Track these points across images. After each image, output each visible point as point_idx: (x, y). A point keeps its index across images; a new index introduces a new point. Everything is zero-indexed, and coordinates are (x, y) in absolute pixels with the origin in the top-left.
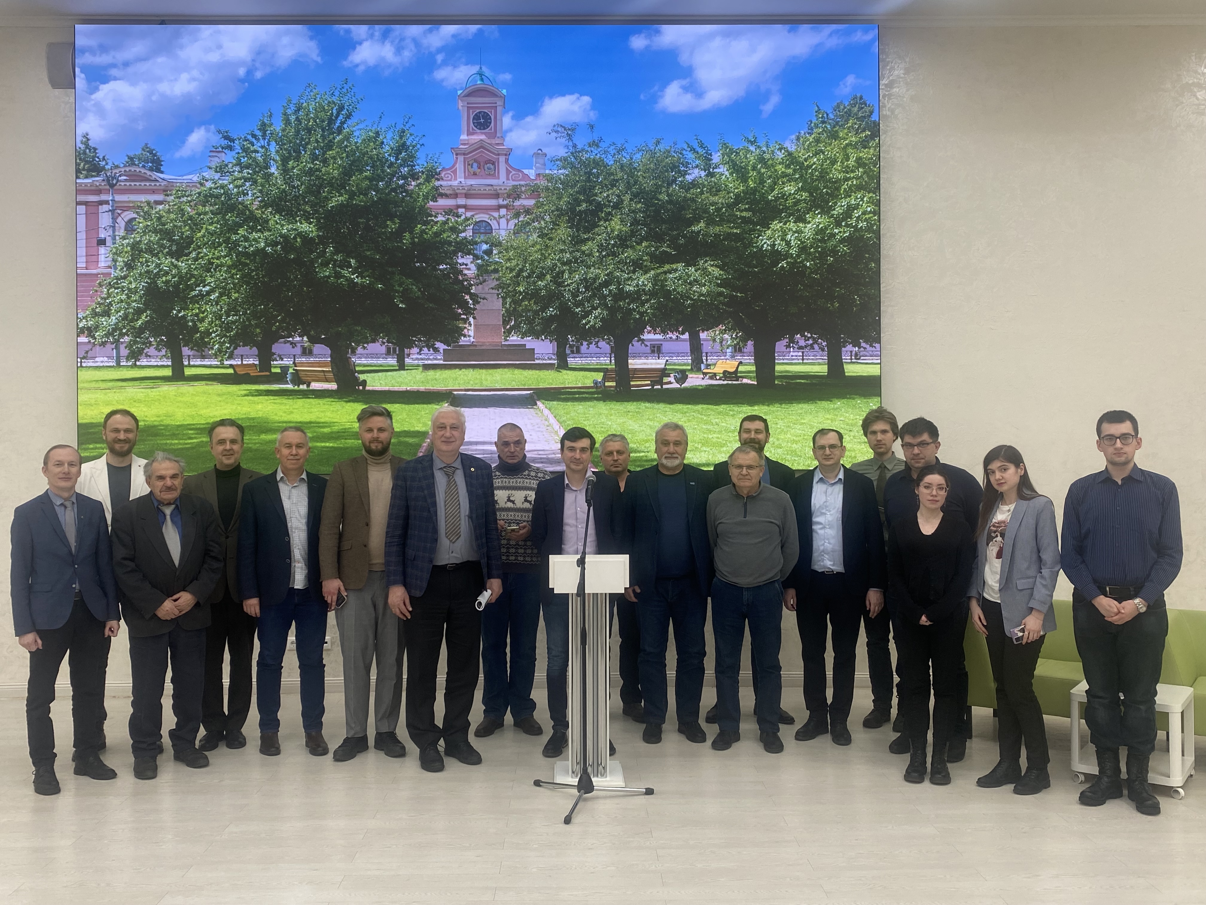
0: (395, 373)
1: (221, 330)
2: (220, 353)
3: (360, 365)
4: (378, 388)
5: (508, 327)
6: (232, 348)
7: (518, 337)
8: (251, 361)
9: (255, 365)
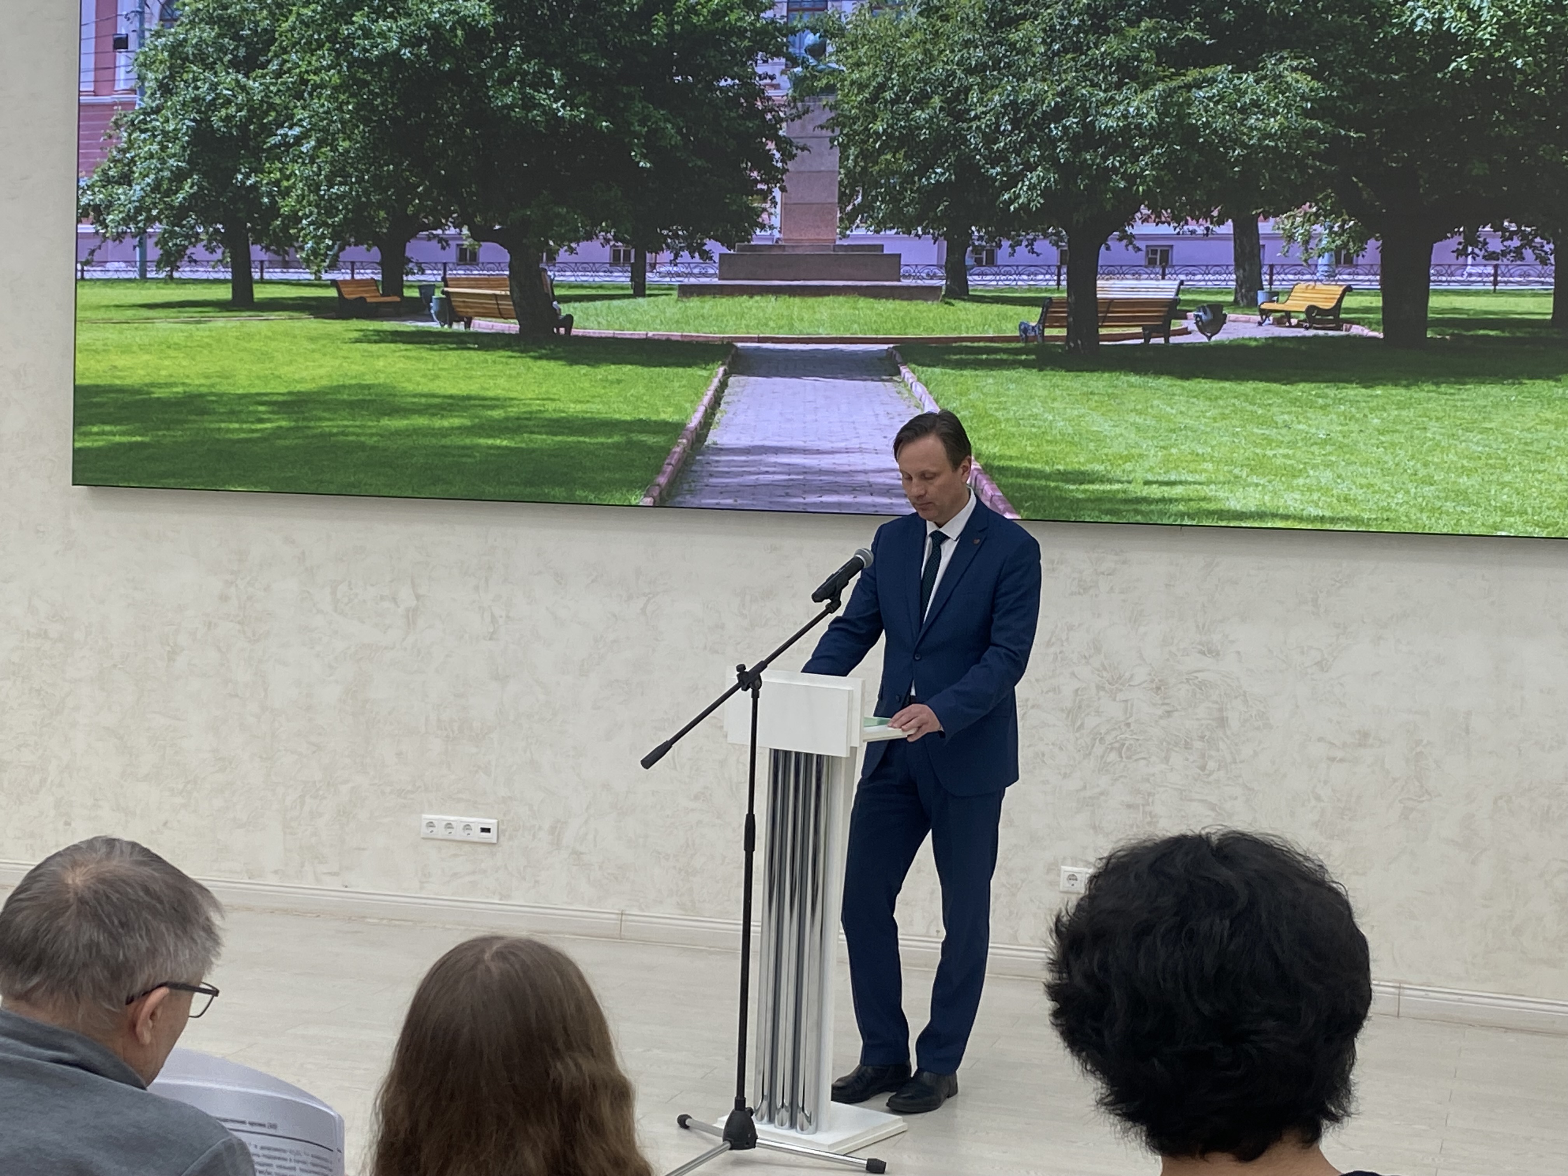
0: (625, 302)
1: (319, 213)
2: (316, 258)
3: (561, 285)
4: (594, 331)
5: (849, 208)
6: (336, 247)
7: (868, 229)
8: (366, 274)
9: (376, 281)
